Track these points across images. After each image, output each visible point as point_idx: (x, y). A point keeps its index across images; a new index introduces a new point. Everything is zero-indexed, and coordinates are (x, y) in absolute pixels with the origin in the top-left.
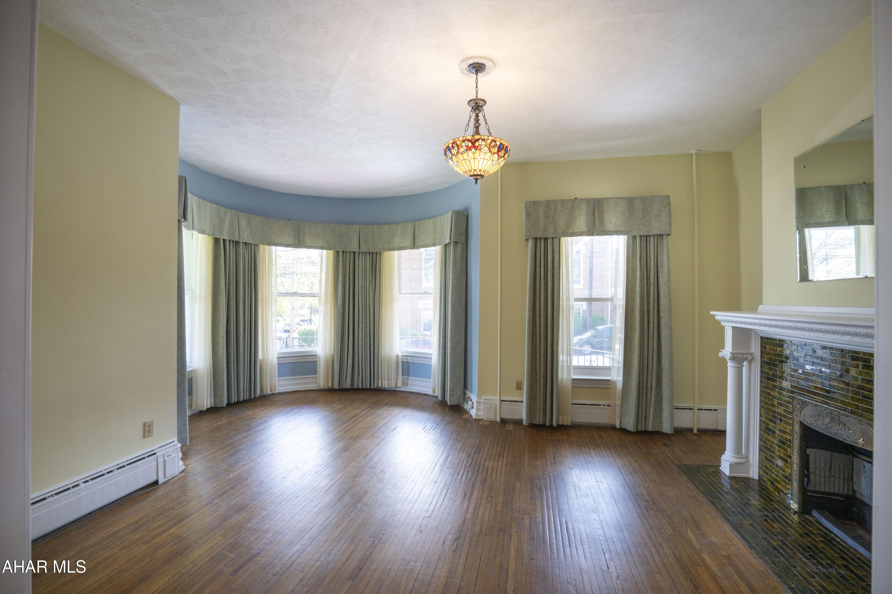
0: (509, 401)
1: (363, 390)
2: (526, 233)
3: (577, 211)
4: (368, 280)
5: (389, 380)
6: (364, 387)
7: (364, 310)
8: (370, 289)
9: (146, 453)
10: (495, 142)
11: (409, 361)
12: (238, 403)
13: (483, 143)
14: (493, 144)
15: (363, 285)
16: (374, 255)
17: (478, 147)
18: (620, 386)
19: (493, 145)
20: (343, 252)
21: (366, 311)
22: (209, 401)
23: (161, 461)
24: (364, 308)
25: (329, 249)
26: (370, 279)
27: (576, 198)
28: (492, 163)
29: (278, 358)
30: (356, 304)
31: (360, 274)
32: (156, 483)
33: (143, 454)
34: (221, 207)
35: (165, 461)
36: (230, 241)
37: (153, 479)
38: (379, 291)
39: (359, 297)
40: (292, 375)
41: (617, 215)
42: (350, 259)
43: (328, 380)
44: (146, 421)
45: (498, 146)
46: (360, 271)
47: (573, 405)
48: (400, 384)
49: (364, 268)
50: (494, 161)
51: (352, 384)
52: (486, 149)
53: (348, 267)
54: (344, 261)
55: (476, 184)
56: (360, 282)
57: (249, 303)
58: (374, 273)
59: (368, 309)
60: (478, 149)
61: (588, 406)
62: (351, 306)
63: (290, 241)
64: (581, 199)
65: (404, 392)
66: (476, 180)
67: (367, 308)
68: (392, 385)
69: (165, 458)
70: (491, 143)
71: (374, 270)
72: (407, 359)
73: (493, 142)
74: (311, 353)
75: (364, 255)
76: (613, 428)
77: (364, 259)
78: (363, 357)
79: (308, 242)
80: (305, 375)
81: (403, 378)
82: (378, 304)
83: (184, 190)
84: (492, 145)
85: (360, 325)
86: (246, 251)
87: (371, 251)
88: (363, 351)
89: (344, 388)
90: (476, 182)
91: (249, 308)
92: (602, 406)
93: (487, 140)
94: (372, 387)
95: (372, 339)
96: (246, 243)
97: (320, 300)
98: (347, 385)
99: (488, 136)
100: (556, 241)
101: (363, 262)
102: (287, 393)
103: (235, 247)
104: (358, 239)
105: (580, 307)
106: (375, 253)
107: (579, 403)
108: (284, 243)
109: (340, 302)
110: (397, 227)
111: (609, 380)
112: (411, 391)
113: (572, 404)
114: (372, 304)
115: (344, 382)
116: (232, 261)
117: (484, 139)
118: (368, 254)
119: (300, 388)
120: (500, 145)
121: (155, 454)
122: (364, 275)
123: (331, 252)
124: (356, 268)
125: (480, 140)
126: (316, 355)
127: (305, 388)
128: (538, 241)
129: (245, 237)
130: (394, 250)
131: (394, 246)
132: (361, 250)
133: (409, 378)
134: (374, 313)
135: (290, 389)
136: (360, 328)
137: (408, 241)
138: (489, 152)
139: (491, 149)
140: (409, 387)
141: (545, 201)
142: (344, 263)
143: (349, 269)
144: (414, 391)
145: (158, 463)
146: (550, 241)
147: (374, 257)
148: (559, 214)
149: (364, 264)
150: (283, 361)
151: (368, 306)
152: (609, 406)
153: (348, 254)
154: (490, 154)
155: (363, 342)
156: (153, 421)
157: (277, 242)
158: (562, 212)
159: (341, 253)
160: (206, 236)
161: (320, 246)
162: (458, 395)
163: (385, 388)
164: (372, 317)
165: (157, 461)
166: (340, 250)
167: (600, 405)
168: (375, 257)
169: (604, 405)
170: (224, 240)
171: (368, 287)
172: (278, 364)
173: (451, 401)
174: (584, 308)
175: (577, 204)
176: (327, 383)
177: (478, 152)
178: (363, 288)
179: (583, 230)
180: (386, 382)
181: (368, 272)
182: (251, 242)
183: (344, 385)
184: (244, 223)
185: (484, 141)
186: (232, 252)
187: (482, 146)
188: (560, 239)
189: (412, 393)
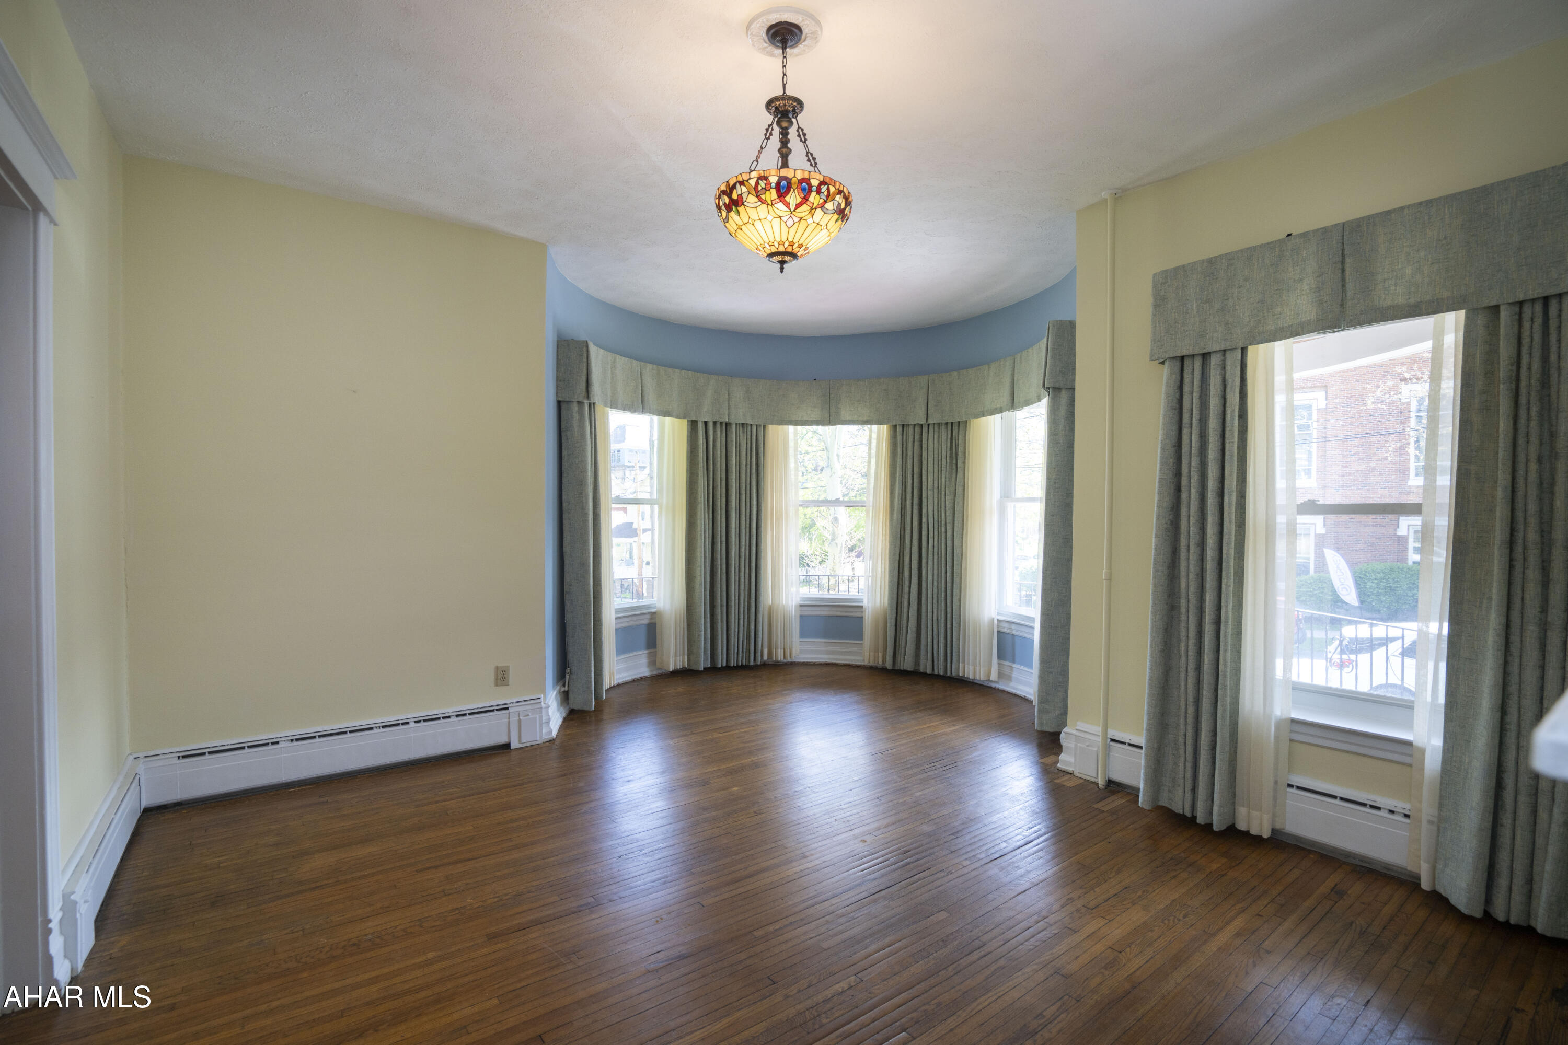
0: (1130, 745)
1: (932, 677)
2: (1152, 350)
3: (1290, 269)
4: (943, 476)
5: (975, 665)
6: (936, 672)
7: (936, 530)
8: (947, 492)
9: (497, 706)
10: (766, 178)
11: (1014, 633)
12: (728, 668)
13: (744, 189)
14: (762, 184)
15: (936, 486)
16: (954, 428)
17: (737, 200)
18: (1433, 761)
19: (764, 186)
20: (903, 426)
21: (939, 533)
22: (679, 659)
23: (514, 719)
24: (936, 526)
25: (880, 423)
26: (947, 473)
27: (1289, 235)
28: (783, 224)
29: (801, 606)
30: (924, 520)
31: (930, 465)
32: (507, 746)
33: (493, 706)
34: (699, 374)
35: (520, 721)
36: (715, 423)
37: (503, 740)
38: (962, 496)
39: (929, 507)
40: (825, 637)
41: (1422, 254)
42: (914, 439)
43: (876, 651)
44: (500, 665)
45: (773, 185)
46: (930, 459)
47: (1289, 790)
48: (994, 676)
49: (936, 452)
50: (785, 219)
51: (917, 662)
52: (752, 199)
53: (910, 453)
54: (905, 443)
55: (782, 272)
56: (930, 479)
57: (748, 517)
58: (954, 462)
59: (943, 530)
60: (740, 203)
61: (1337, 802)
62: (916, 523)
63: (816, 416)
64: (1304, 235)
65: (1003, 691)
66: (782, 263)
67: (941, 526)
68: (981, 677)
69: (521, 718)
70: (757, 184)
71: (954, 455)
72: (1011, 629)
73: (760, 182)
74: (856, 602)
75: (936, 429)
76: (1410, 883)
77: (936, 436)
78: (935, 618)
79: (845, 414)
80: (847, 639)
81: (998, 664)
82: (961, 519)
83: (585, 360)
84: (760, 188)
85: (930, 558)
86: (744, 435)
87: (949, 421)
88: (935, 606)
89: (902, 669)
90: (782, 270)
91: (748, 525)
92: (1383, 813)
93: (747, 181)
94: (948, 674)
95: (949, 585)
96: (743, 424)
97: (867, 512)
98: (907, 664)
99: (750, 173)
100: (1233, 359)
101: (936, 441)
102: (815, 664)
103: (724, 431)
104: (926, 402)
105: (1309, 529)
106: (957, 424)
107: (1317, 790)
108: (805, 418)
109: (897, 516)
110: (989, 368)
111: (1409, 744)
112: (1014, 691)
113: (1290, 786)
114: (949, 519)
115: (902, 659)
116: (719, 453)
117: (744, 180)
118: (944, 426)
119: (837, 659)
120: (778, 184)
121: (507, 708)
122: (936, 466)
123: (885, 428)
124: (924, 454)
125: (738, 185)
126: (862, 607)
127: (845, 660)
128: (1187, 362)
129: (740, 414)
130: (983, 416)
131: (984, 407)
132: (930, 421)
133: (1014, 666)
134: (953, 536)
135: (820, 658)
136: (930, 563)
137: (1005, 398)
138: (760, 203)
139: (763, 197)
140: (1012, 684)
141: (1203, 261)
142: (904, 446)
143: (911, 457)
144: (1019, 693)
145: (509, 722)
146: (1215, 360)
147: (954, 431)
148: (1240, 287)
149: (936, 445)
150: (812, 611)
151: (943, 523)
152: (1407, 816)
153: (911, 430)
154: (764, 206)
155: (935, 590)
156: (508, 667)
157: (794, 418)
158: (1246, 280)
159: (899, 429)
160: (676, 420)
161: (865, 418)
162: (1057, 713)
163: (968, 678)
164: (949, 543)
165: (509, 718)
166: (899, 423)
167: (1379, 808)
168: (957, 430)
169: (1392, 812)
170: (706, 423)
171: (943, 489)
172: (801, 616)
173: (1041, 724)
174: (1318, 532)
175: (1292, 250)
176: (876, 658)
177: (741, 209)
178: (936, 491)
179: (1304, 319)
180: (971, 668)
181: (944, 460)
182: (749, 422)
183: (902, 665)
184: (738, 393)
185: (744, 185)
186: (719, 439)
187: (744, 196)
188: (1244, 350)
189: (1015, 695)
